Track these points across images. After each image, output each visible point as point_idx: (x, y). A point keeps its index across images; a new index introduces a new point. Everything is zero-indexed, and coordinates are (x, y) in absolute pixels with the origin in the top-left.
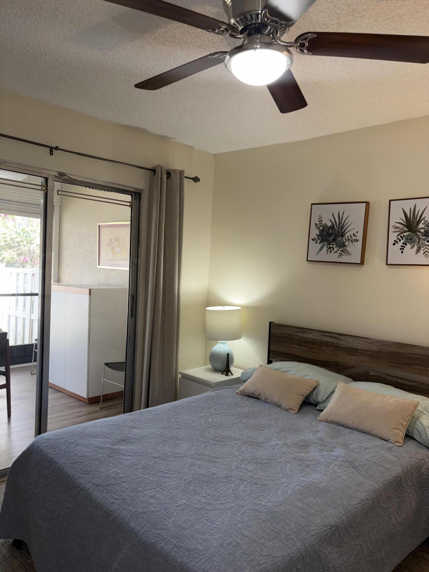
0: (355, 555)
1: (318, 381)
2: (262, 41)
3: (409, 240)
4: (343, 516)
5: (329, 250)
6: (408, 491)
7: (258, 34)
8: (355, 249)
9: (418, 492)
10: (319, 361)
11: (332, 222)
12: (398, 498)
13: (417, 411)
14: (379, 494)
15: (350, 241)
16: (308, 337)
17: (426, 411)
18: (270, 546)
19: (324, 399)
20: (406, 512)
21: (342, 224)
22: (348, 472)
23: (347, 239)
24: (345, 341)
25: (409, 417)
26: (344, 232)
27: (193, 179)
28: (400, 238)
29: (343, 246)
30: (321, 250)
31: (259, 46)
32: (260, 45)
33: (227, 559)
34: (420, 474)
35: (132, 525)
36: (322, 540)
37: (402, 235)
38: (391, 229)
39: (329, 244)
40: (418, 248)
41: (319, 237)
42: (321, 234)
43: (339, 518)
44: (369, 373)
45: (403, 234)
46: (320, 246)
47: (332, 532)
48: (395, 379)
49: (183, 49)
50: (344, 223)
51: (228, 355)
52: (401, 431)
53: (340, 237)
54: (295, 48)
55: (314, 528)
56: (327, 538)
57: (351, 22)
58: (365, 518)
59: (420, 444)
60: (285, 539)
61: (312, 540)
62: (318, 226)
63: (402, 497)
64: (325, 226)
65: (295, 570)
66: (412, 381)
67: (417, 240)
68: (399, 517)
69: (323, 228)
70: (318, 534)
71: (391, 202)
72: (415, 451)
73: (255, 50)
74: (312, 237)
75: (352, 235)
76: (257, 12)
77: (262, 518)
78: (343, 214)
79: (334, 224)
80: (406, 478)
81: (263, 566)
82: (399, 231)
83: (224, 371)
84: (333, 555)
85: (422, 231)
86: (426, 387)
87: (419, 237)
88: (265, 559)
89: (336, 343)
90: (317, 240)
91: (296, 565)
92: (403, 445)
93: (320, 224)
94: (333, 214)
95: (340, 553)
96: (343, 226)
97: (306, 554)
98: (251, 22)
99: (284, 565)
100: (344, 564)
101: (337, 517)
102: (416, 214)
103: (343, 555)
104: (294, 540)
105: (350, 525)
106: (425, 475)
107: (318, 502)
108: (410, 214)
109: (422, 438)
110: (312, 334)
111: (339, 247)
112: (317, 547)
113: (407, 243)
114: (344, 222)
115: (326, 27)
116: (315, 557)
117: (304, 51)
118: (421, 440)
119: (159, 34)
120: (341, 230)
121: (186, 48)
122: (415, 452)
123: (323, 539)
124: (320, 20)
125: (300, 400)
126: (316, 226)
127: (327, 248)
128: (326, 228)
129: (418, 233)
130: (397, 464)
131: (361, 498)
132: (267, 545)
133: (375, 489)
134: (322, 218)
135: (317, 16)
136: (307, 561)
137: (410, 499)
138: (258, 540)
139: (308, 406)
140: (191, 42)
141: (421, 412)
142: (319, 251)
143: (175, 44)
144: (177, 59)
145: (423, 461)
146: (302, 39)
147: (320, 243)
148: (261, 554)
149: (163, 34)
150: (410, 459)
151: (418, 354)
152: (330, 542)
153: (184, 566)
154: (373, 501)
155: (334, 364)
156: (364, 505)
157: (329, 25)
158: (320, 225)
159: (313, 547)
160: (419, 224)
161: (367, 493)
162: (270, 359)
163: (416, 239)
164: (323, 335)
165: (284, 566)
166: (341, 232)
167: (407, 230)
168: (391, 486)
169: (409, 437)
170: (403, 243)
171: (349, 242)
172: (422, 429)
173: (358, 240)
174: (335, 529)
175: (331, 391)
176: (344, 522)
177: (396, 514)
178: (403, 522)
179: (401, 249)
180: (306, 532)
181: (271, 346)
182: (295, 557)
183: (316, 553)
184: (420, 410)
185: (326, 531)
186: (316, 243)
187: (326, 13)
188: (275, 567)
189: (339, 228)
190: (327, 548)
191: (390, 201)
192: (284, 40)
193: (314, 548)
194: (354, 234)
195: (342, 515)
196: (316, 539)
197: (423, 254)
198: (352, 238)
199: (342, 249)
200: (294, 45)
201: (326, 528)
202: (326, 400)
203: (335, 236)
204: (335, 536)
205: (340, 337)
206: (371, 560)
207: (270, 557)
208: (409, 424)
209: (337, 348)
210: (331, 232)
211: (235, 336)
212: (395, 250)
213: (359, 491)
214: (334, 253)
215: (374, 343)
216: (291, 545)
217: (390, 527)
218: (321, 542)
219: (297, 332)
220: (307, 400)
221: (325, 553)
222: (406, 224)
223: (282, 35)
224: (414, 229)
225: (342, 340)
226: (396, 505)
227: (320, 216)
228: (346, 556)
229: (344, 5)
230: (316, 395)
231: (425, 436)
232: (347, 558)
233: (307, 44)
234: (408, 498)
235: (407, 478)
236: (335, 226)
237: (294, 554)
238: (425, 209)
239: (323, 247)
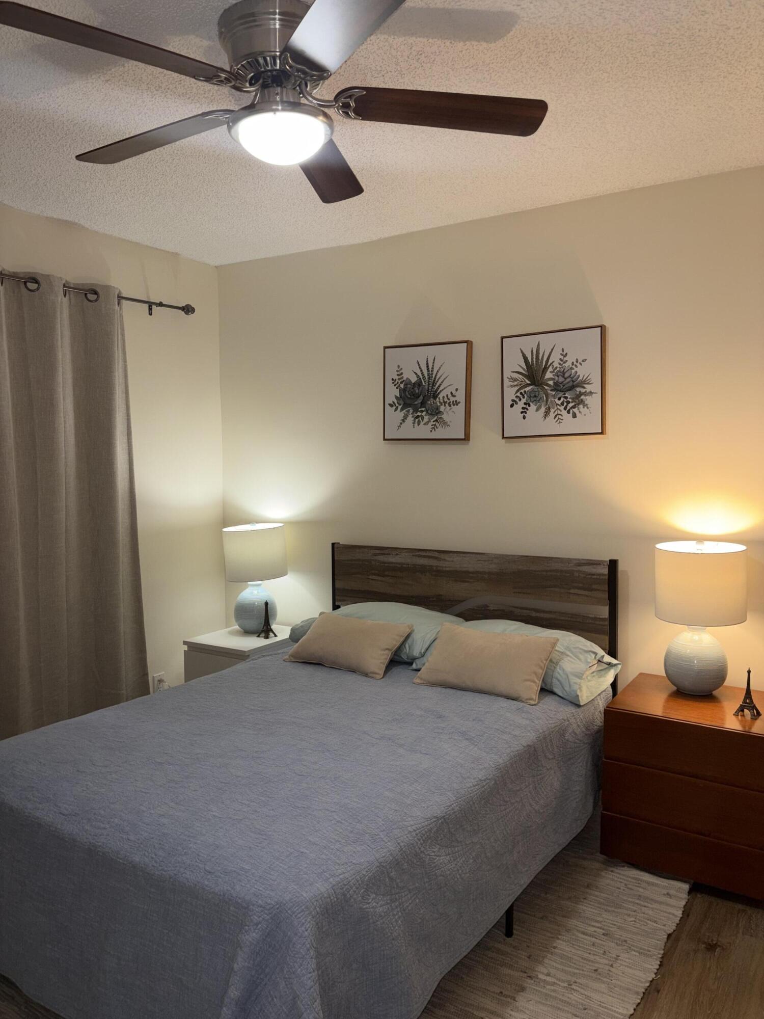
0: (473, 857)
1: (412, 626)
2: (285, 99)
3: (534, 398)
4: (453, 804)
5: (417, 420)
6: (547, 766)
7: (278, 86)
8: (454, 417)
9: (562, 768)
10: (412, 597)
11: (418, 376)
12: (534, 776)
13: (556, 652)
14: (505, 771)
15: (447, 405)
16: (394, 561)
17: (569, 651)
18: (349, 851)
19: (423, 651)
20: (546, 795)
21: (433, 379)
22: (460, 746)
23: (442, 401)
24: (449, 561)
25: (545, 662)
26: (437, 390)
27: (183, 309)
28: (520, 396)
29: (437, 413)
30: (403, 421)
31: (280, 108)
32: (282, 106)
33: (287, 874)
34: (564, 741)
35: (137, 859)
36: (424, 838)
37: (522, 391)
38: (507, 383)
39: (416, 410)
40: (546, 409)
41: (399, 400)
42: (403, 395)
43: (447, 806)
44: (488, 607)
45: (524, 390)
46: (402, 414)
47: (438, 826)
48: (525, 611)
49: (155, 98)
50: (436, 376)
51: (266, 604)
52: (534, 682)
53: (432, 399)
54: (336, 109)
55: (412, 823)
56: (432, 835)
57: (416, 69)
58: (485, 806)
59: (562, 700)
60: (370, 840)
61: (410, 839)
62: (396, 382)
63: (539, 775)
64: (407, 382)
65: (387, 880)
66: (550, 612)
67: (545, 398)
68: (536, 804)
69: (404, 385)
70: (418, 829)
71: (504, 339)
72: (555, 709)
73: (275, 113)
74: (388, 401)
75: (450, 396)
76: (273, 53)
77: (335, 819)
78: (433, 363)
79: (420, 379)
80: (543, 748)
81: (341, 876)
82: (517, 385)
83: (262, 631)
84: (442, 858)
85: (551, 383)
86: (569, 619)
87: (547, 392)
88: (342, 868)
89: (437, 566)
90: (397, 405)
91: (388, 872)
92: (539, 702)
93: (399, 379)
94: (418, 363)
95: (451, 856)
96: (434, 380)
97: (402, 857)
98: (265, 68)
99: (371, 874)
100: (458, 870)
101: (445, 805)
102: (540, 358)
103: (457, 858)
104: (384, 841)
105: (464, 815)
106: (571, 742)
107: (417, 789)
108: (532, 358)
109: (564, 689)
110: (399, 556)
111: (431, 414)
112: (417, 847)
113: (531, 403)
114: (436, 374)
115: (381, 75)
116: (415, 861)
117: (350, 114)
118: (563, 693)
119: (113, 75)
120: (432, 388)
121: (161, 96)
122: (555, 711)
123: (426, 836)
124: (371, 65)
125: (385, 657)
126: (393, 383)
127: (413, 417)
128: (409, 386)
129: (545, 386)
130: (529, 729)
131: (478, 778)
132: (345, 850)
133: (498, 764)
134: (401, 369)
135: (365, 58)
136: (404, 868)
137: (551, 777)
138: (332, 845)
139: (399, 667)
140: (168, 89)
141: (562, 653)
142: (401, 423)
143: (141, 91)
144: (145, 114)
145: (568, 723)
146: (345, 96)
147: (402, 409)
148: (336, 862)
149: (121, 75)
150: (548, 720)
151: (556, 571)
152: (437, 840)
153: (224, 895)
154: (495, 781)
155: (434, 599)
156: (483, 787)
157: (385, 71)
158: (399, 382)
159: (411, 848)
160: (546, 373)
161: (486, 772)
162: (337, 604)
163: (543, 396)
164: (416, 556)
165: (372, 876)
166: (433, 391)
167: (529, 382)
168: (521, 760)
169: (546, 690)
170: (525, 404)
171: (445, 405)
172: (564, 676)
173: (459, 402)
174: (442, 822)
175: (432, 638)
176: (454, 812)
177: (531, 800)
178: (542, 811)
179: (522, 413)
180: (401, 829)
181: (336, 582)
182: (387, 862)
183: (417, 856)
184: (560, 650)
185: (430, 825)
186: (396, 410)
187: (379, 54)
188: (358, 877)
189: (429, 384)
190: (433, 848)
191: (502, 338)
192: (319, 97)
193: (413, 848)
194: (452, 393)
195: (451, 803)
196: (415, 837)
197: (555, 418)
198: (449, 399)
199: (436, 418)
200: (334, 105)
201: (429, 822)
202: (425, 652)
203: (424, 397)
204: (443, 831)
205: (442, 556)
206: (498, 866)
207: (349, 864)
208: (546, 670)
209: (438, 573)
210: (417, 391)
211: (277, 572)
212: (513, 414)
213: (474, 770)
214: (425, 424)
215: (492, 560)
216: (379, 847)
217: (523, 818)
218: (423, 840)
219: (375, 555)
220: (396, 657)
221: (429, 855)
222: (527, 374)
223: (314, 87)
224: (539, 381)
225: (445, 560)
226: (531, 786)
227: (399, 366)
228: (460, 859)
229: (404, 44)
230: (410, 647)
231: (568, 686)
232: (462, 862)
233: (352, 104)
234: (548, 776)
235: (545, 748)
236: (423, 381)
237: (384, 858)
238: (552, 350)
239: (407, 416)
